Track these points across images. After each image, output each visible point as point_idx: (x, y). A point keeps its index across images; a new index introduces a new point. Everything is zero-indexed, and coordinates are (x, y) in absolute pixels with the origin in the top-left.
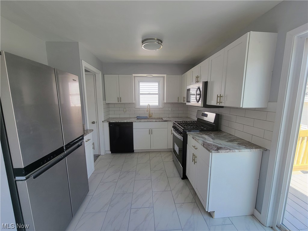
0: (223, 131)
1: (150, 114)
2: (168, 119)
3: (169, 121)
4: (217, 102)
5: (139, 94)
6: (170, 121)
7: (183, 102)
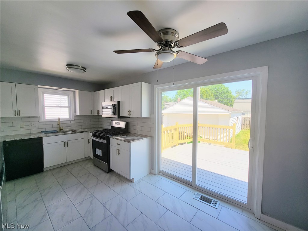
0: (131, 132)
1: (60, 127)
2: (82, 130)
3: (85, 132)
4: (128, 115)
5: (44, 107)
6: (87, 131)
7: (97, 115)
